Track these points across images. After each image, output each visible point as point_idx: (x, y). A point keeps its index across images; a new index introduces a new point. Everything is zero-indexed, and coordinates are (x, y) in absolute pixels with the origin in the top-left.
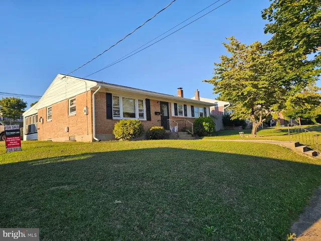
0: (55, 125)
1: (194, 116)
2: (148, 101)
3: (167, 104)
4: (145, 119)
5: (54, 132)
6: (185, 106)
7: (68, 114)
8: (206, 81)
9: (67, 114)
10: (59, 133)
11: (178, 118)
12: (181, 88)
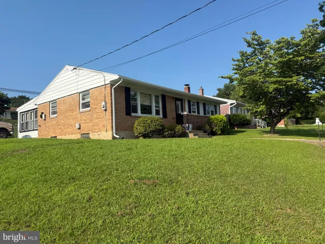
0: (62, 121)
1: (206, 114)
2: (164, 97)
3: (181, 100)
4: (161, 116)
5: (61, 129)
6: (198, 103)
7: (80, 109)
8: (222, 77)
9: (78, 110)
10: (68, 130)
11: (192, 115)
12: (188, 85)
